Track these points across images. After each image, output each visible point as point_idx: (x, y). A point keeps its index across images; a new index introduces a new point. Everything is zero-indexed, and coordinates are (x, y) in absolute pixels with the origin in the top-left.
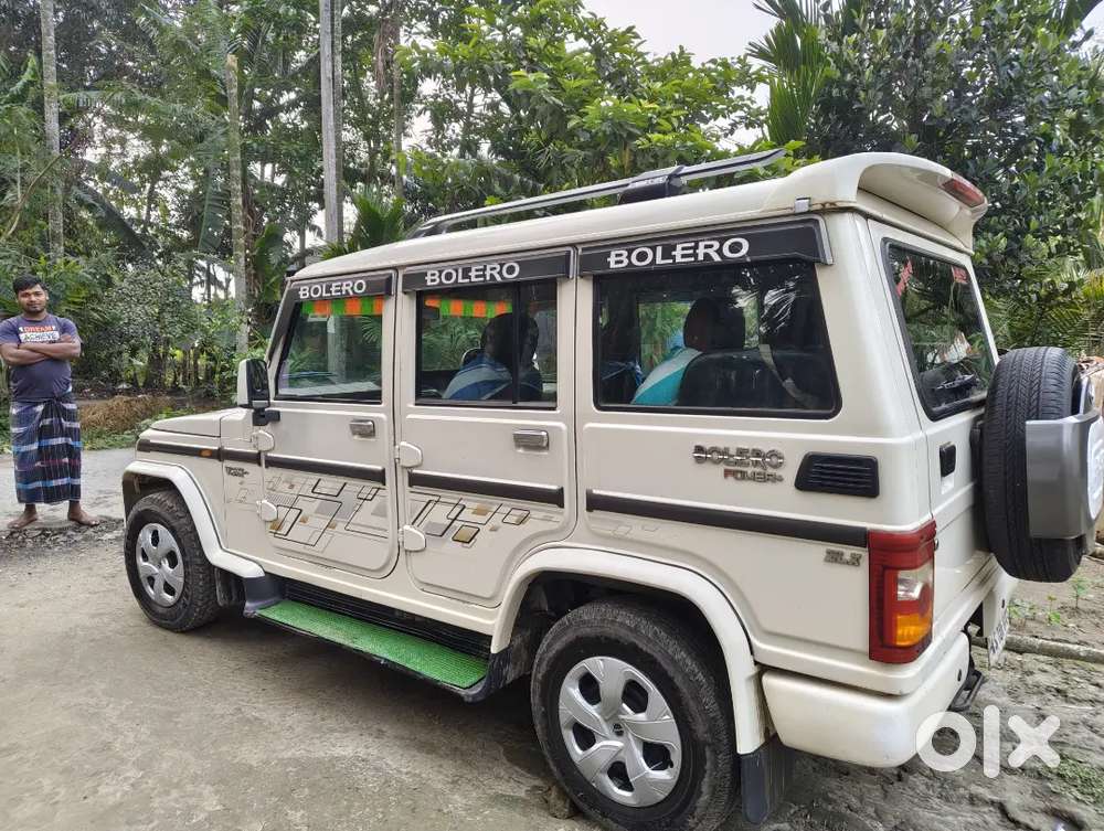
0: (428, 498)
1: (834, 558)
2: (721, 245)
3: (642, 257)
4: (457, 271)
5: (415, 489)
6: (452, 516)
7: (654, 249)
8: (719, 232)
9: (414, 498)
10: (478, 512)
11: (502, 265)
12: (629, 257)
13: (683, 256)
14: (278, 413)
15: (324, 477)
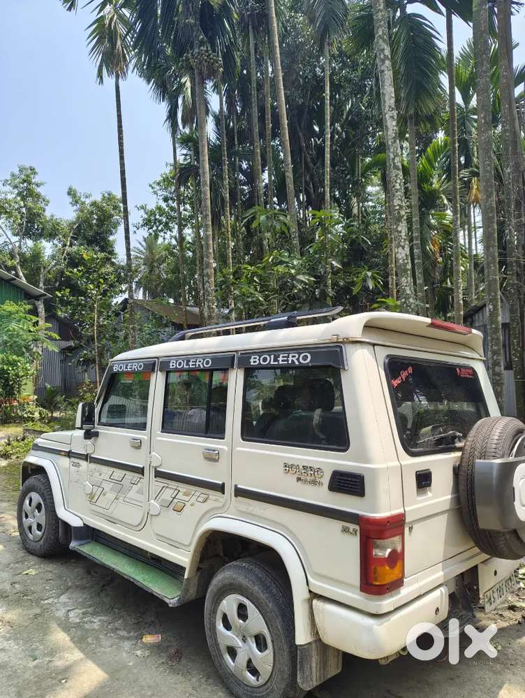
0: (163, 485)
1: (345, 530)
2: (299, 356)
3: (265, 360)
4: (184, 361)
5: (158, 479)
6: (173, 496)
7: (270, 356)
8: (298, 349)
9: (157, 484)
10: (186, 494)
11: (204, 360)
12: (259, 360)
13: (282, 361)
14: (98, 432)
15: (127, 473)
